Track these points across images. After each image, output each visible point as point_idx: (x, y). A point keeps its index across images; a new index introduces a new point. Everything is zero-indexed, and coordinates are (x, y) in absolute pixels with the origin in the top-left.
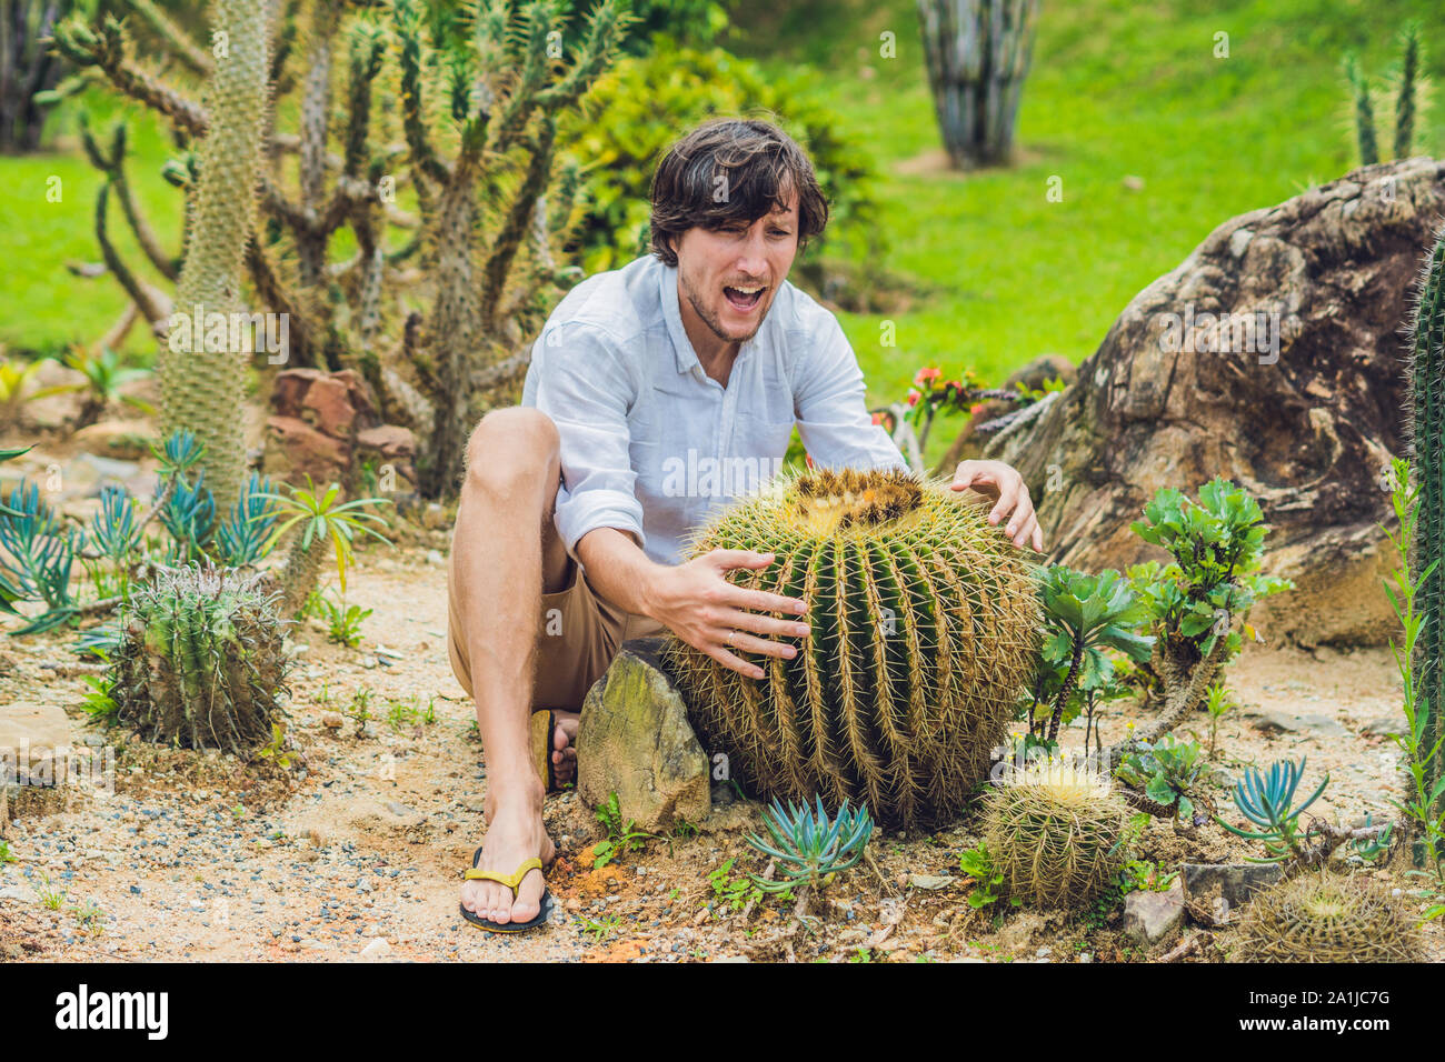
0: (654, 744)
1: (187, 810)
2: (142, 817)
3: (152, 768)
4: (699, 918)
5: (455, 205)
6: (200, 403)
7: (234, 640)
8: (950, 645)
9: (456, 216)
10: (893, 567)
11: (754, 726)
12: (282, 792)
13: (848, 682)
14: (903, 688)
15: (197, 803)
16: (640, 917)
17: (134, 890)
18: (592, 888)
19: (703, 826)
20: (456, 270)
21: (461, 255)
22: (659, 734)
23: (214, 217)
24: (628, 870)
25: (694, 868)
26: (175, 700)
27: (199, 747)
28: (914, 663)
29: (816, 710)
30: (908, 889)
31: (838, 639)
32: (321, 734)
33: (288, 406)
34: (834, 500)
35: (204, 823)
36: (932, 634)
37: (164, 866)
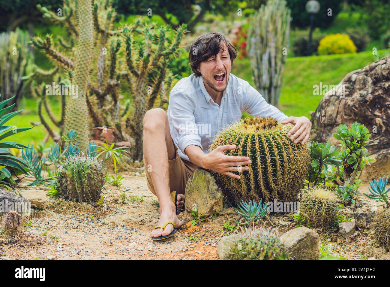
0: (207, 191)
1: (79, 217)
2: (66, 218)
3: (69, 207)
4: (222, 235)
5: (140, 83)
6: (76, 125)
7: (90, 172)
8: (287, 159)
9: (141, 86)
10: (271, 139)
11: (235, 184)
12: (104, 214)
13: (260, 169)
14: (275, 171)
15: (81, 216)
16: (205, 236)
17: (66, 233)
18: (191, 231)
19: (221, 213)
20: (141, 100)
21: (142, 96)
22: (208, 188)
23: (79, 75)
24: (200, 227)
25: (219, 224)
26: (74, 189)
27: (81, 202)
28: (278, 164)
29: (252, 178)
30: (279, 225)
31: (257, 158)
32: (113, 202)
34: (253, 125)
35: (83, 220)
36: (282, 156)
37: (74, 228)
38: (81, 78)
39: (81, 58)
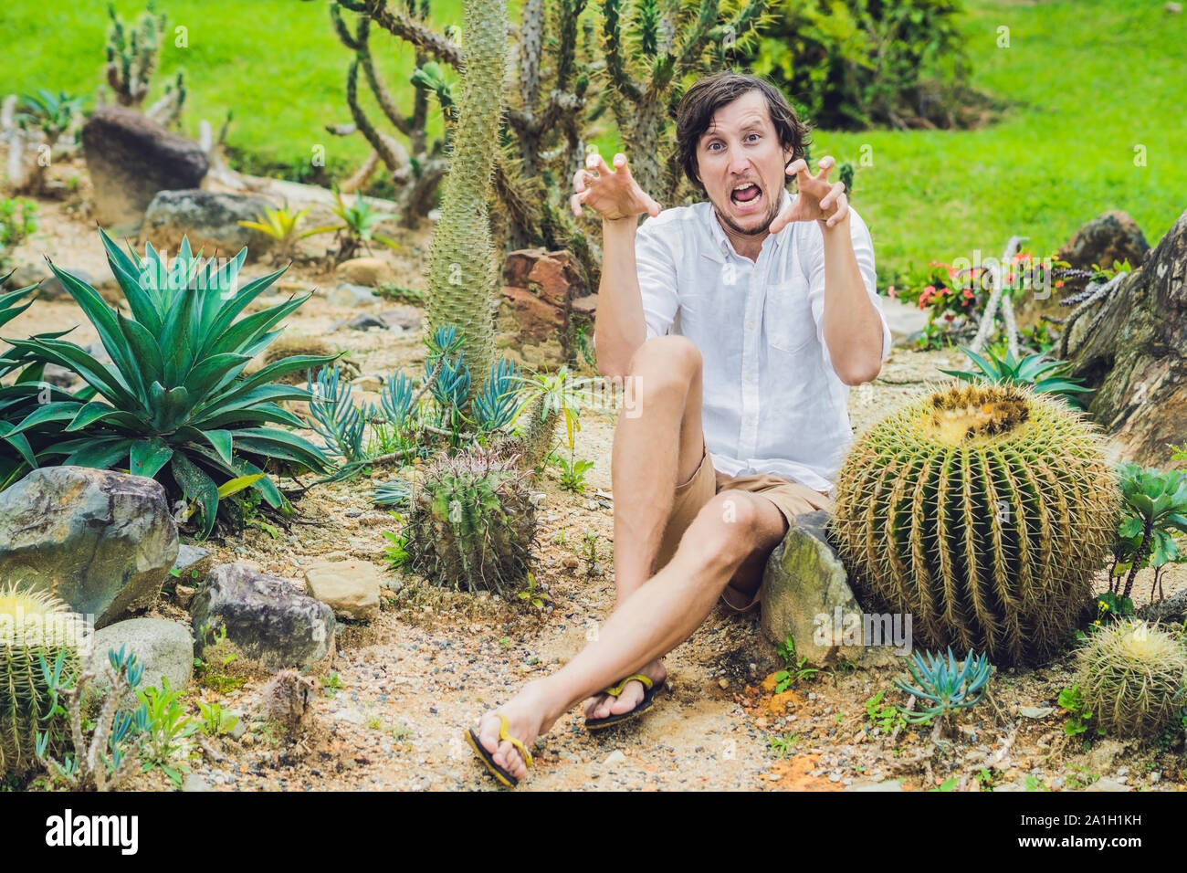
0: (822, 601)
1: (466, 640)
2: (433, 647)
3: (438, 608)
4: (858, 738)
5: (645, 119)
7: (499, 510)
8: (1051, 531)
9: (647, 128)
10: (1007, 472)
11: (899, 589)
12: (536, 624)
13: (972, 560)
14: (1014, 565)
15: (473, 634)
16: (813, 735)
17: (433, 711)
18: (774, 708)
19: (860, 663)
21: (650, 157)
22: (826, 594)
24: (801, 695)
25: (853, 696)
26: (454, 554)
27: (473, 590)
28: (1023, 546)
29: (947, 580)
30: (1018, 718)
31: (965, 528)
32: (561, 573)
33: (517, 280)
34: (960, 412)
35: (479, 651)
36: (1037, 524)
37: (453, 689)
38: (473, 162)
39: (474, 106)
